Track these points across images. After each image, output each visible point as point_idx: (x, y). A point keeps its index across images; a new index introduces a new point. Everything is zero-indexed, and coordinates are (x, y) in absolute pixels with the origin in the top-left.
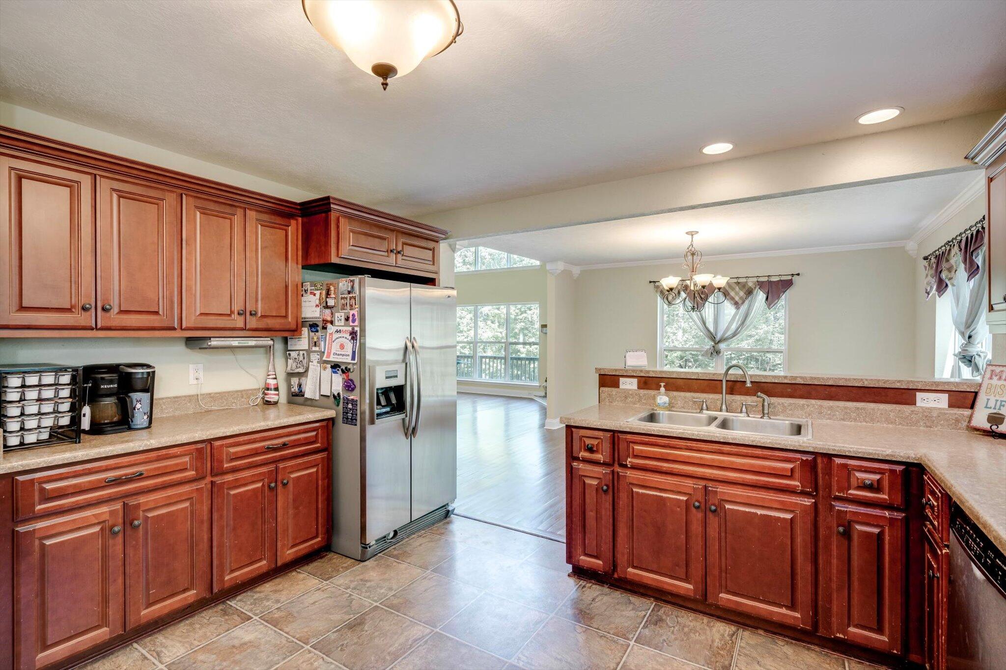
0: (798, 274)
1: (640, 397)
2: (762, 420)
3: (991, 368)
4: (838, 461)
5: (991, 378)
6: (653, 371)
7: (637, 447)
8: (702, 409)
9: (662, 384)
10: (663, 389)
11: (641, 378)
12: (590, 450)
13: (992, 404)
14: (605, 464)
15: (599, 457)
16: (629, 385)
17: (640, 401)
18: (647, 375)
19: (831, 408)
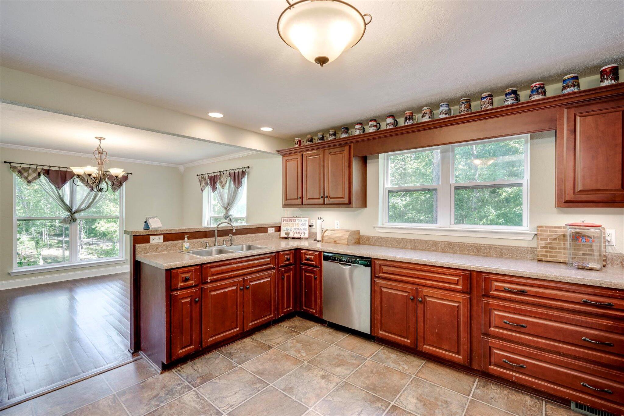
0: (131, 174)
1: (167, 246)
2: (230, 247)
3: (283, 218)
4: (282, 253)
5: (283, 221)
6: (174, 230)
7: (213, 270)
8: (206, 246)
9: (186, 236)
10: (186, 239)
11: (164, 235)
12: (186, 280)
13: (285, 229)
14: (195, 286)
15: (192, 282)
16: (157, 240)
17: (166, 248)
18: (170, 232)
19: (249, 237)
